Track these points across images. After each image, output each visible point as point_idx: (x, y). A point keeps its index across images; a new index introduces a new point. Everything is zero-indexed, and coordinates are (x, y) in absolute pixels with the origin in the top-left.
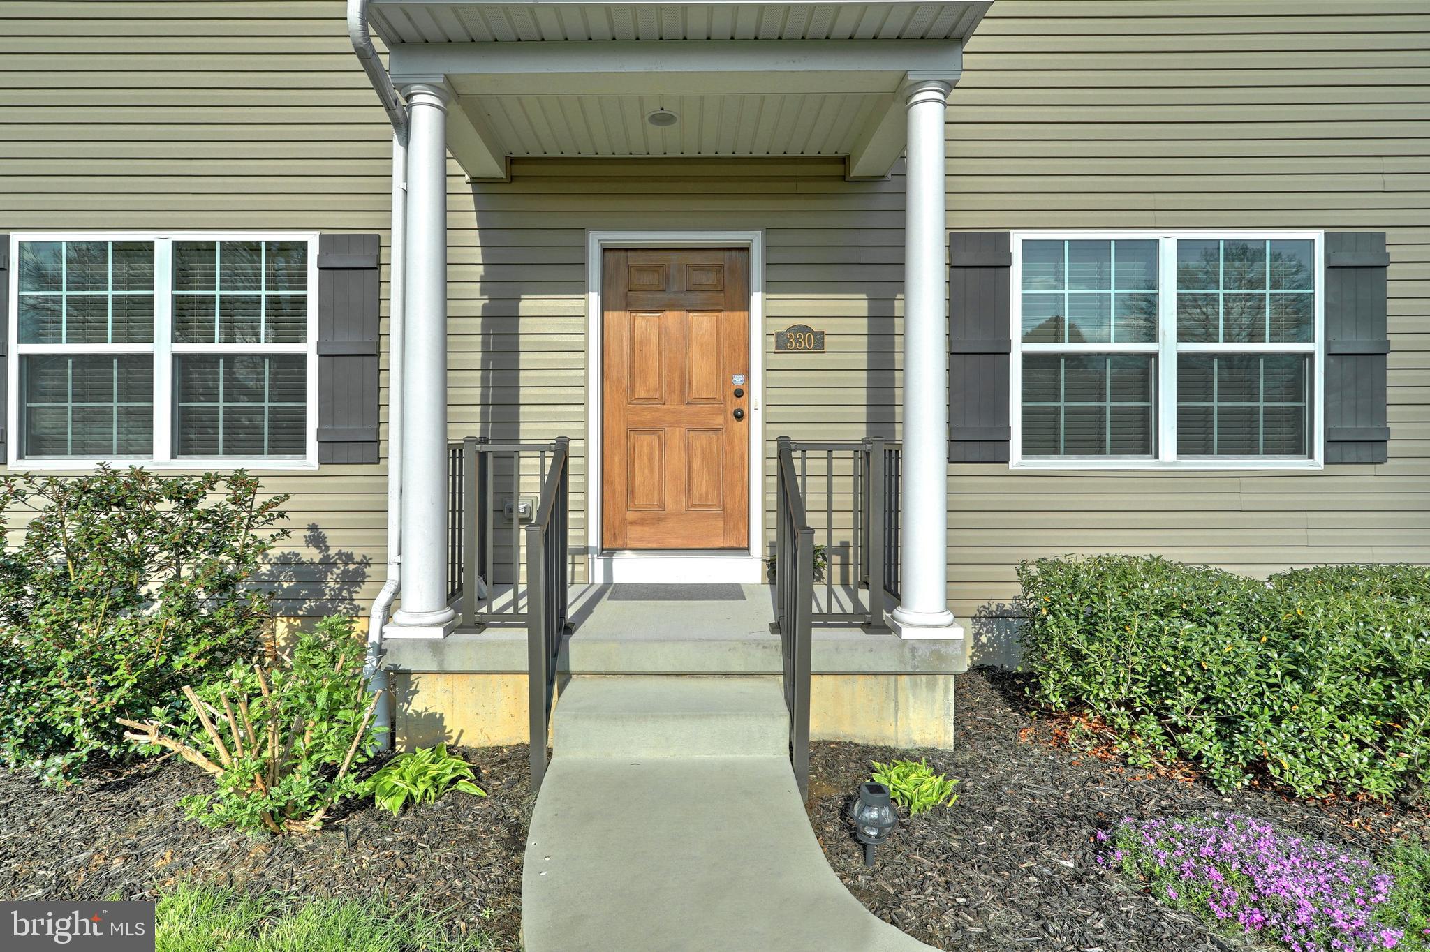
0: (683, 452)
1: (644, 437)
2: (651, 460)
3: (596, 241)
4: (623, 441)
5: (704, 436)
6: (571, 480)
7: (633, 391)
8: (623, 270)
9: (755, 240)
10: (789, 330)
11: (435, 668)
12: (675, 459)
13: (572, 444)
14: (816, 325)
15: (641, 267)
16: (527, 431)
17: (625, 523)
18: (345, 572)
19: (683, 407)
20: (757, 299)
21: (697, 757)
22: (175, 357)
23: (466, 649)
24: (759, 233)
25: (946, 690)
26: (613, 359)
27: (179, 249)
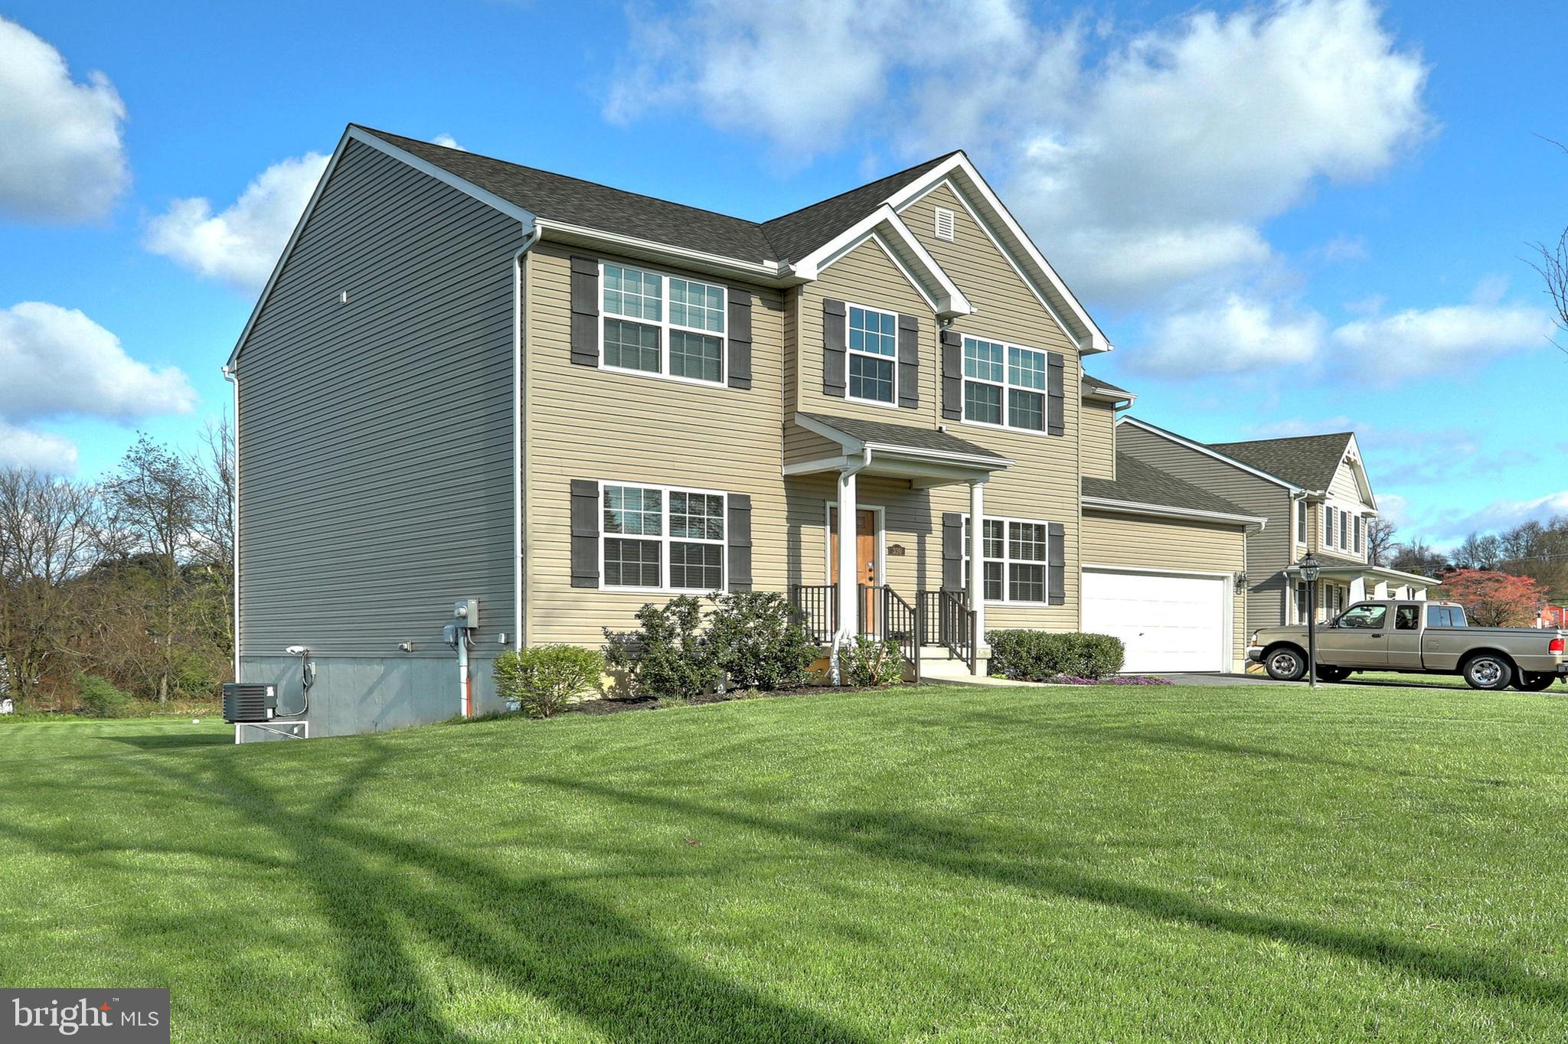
3: (829, 505)
9: (883, 509)
10: (893, 546)
14: (902, 545)
20: (883, 533)
22: (670, 543)
24: (884, 507)
27: (677, 496)
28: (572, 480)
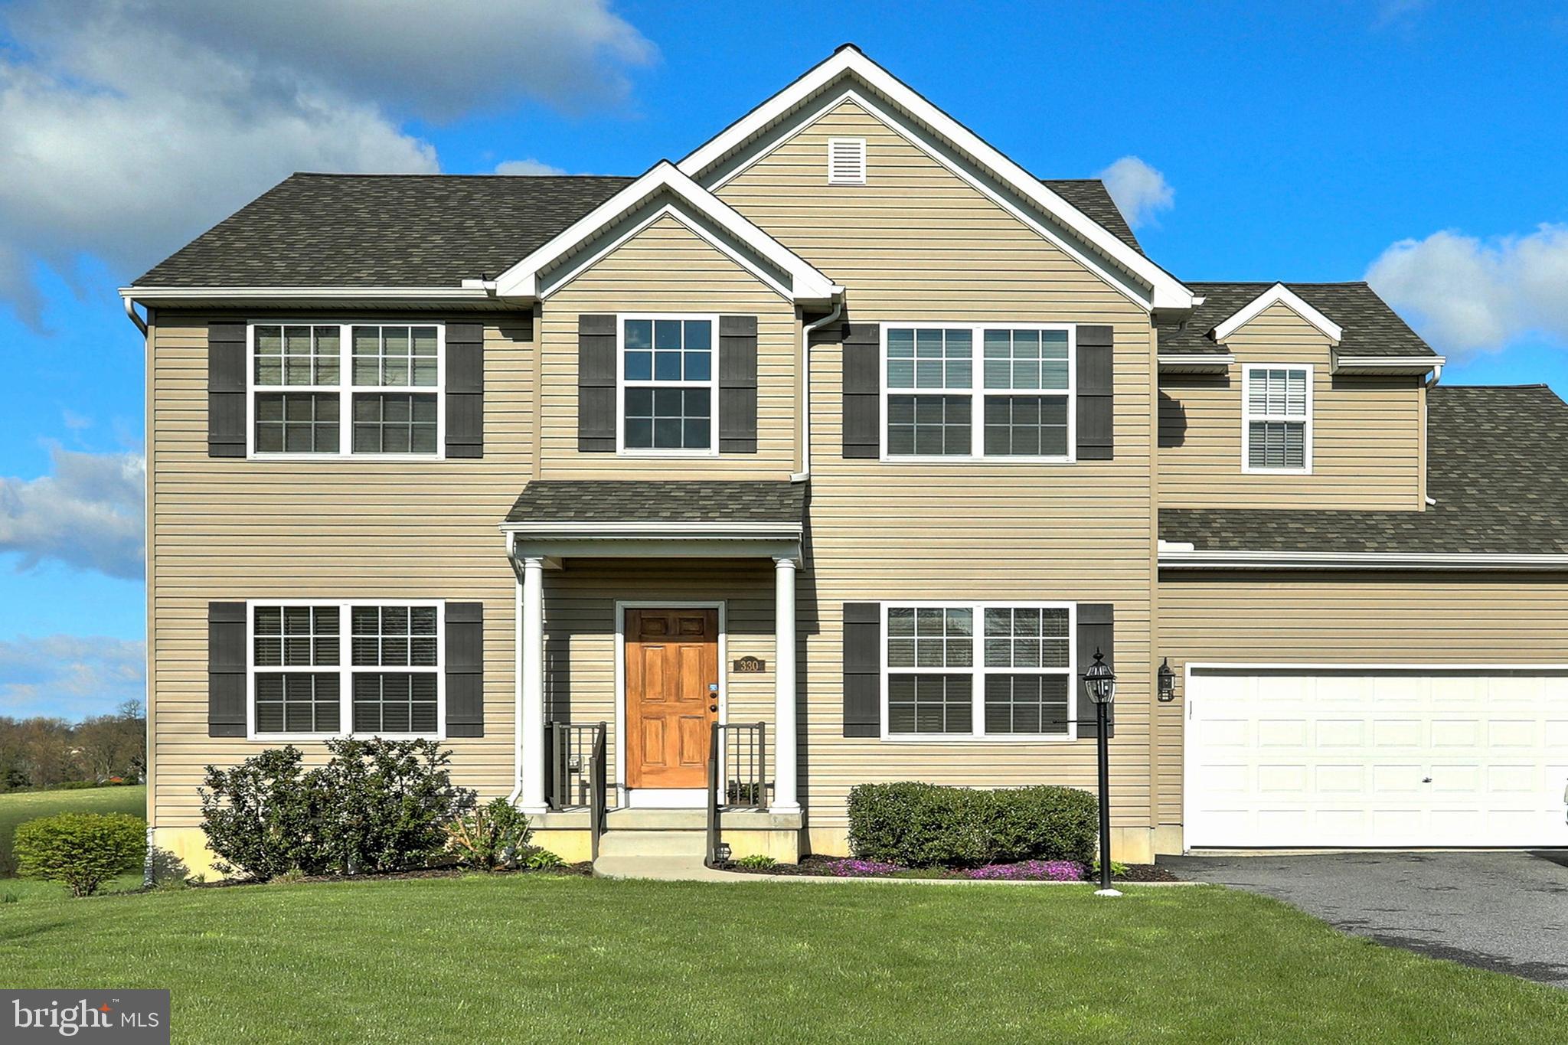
0: (678, 732)
1: (652, 721)
2: (657, 736)
3: (620, 606)
4: (639, 725)
5: (691, 722)
6: (608, 746)
7: (645, 694)
8: (638, 622)
9: (721, 606)
10: (743, 659)
11: (541, 827)
12: (673, 735)
13: (608, 725)
14: (760, 656)
15: (649, 620)
16: (575, 718)
17: (640, 773)
18: (461, 800)
19: (678, 704)
20: (722, 637)
21: (665, 855)
22: (354, 674)
23: (556, 819)
24: (723, 602)
25: (793, 839)
26: (632, 674)
27: (356, 610)
28: (210, 603)
